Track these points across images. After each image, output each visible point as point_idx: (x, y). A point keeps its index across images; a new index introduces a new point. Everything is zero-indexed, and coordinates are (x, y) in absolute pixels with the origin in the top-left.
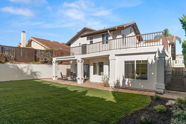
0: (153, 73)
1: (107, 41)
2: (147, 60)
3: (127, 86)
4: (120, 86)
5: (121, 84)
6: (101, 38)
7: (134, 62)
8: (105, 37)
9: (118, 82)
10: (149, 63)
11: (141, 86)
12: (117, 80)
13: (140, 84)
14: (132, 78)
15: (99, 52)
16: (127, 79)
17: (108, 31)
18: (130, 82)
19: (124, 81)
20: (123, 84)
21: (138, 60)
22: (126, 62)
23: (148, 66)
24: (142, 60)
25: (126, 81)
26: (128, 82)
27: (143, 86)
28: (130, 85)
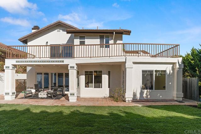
0: (170, 83)
1: (106, 44)
2: (165, 70)
3: (145, 98)
4: (137, 99)
5: (138, 96)
6: (99, 40)
7: (152, 71)
8: (105, 40)
9: (135, 94)
10: (167, 74)
11: (160, 97)
12: (134, 93)
13: (159, 94)
14: (150, 89)
15: (109, 57)
16: (146, 91)
17: (114, 33)
18: (148, 94)
19: (142, 93)
20: (140, 96)
21: (157, 70)
22: (143, 71)
23: (166, 76)
24: (161, 70)
25: (144, 92)
26: (146, 94)
27: (162, 97)
28: (149, 97)
